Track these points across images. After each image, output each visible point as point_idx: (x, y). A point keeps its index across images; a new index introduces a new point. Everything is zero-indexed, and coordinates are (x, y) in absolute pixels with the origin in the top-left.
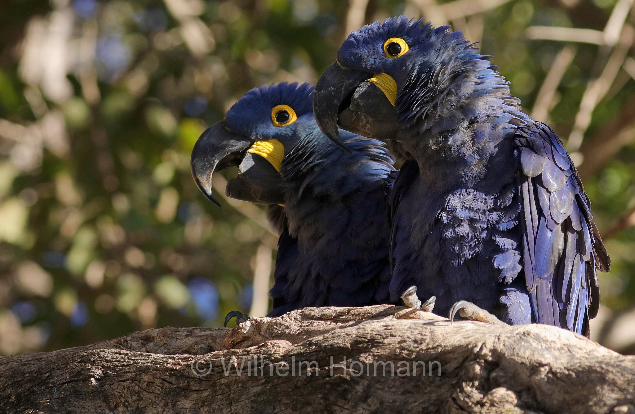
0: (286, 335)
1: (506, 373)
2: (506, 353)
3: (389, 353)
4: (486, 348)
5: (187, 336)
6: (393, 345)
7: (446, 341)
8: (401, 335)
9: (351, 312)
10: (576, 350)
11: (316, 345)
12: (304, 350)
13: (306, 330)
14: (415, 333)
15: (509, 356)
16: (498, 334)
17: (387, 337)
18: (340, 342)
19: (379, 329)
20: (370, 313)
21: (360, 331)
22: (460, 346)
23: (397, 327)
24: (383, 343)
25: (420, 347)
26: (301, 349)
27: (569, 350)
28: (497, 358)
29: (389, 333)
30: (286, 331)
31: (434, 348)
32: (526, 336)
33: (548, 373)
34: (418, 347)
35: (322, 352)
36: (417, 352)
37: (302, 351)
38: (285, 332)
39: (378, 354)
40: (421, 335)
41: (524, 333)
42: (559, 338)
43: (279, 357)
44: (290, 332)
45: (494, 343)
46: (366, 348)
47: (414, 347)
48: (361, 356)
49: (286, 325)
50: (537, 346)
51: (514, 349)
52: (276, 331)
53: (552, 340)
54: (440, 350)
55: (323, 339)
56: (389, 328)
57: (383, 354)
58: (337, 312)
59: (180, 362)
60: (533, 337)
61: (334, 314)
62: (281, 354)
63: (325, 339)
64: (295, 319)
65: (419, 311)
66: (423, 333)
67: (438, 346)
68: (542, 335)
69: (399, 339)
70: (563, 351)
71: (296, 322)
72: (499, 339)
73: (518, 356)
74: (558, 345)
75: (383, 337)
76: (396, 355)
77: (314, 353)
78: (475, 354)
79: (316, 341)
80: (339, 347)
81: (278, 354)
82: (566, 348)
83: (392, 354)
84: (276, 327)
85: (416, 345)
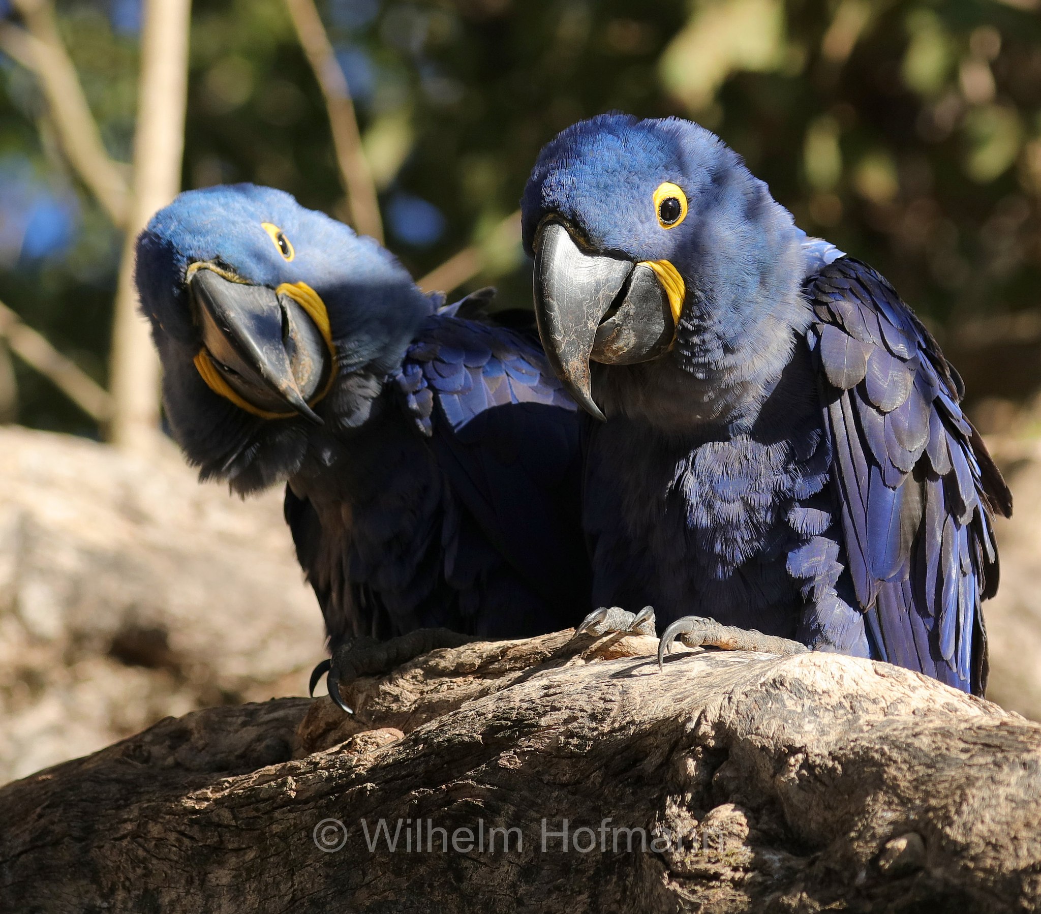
0: (394, 714)
1: (737, 770)
2: (739, 730)
3: (549, 745)
4: (706, 721)
5: (244, 724)
6: (555, 729)
7: (643, 712)
8: (569, 706)
9: (508, 652)
10: (866, 705)
11: (425, 741)
12: (404, 755)
13: (426, 701)
14: (594, 698)
15: (742, 735)
16: (730, 690)
17: (545, 713)
18: (463, 732)
19: (534, 696)
20: (539, 653)
21: (502, 704)
22: (666, 720)
23: (565, 689)
24: (537, 726)
25: (600, 728)
26: (400, 753)
27: (851, 708)
28: (725, 741)
29: (550, 704)
30: (394, 706)
31: (622, 728)
32: (778, 688)
33: (801, 767)
34: (596, 729)
35: (433, 756)
36: (595, 739)
37: (401, 757)
38: (392, 710)
39: (529, 749)
40: (605, 701)
41: (774, 680)
42: (839, 681)
43: (363, 772)
44: (400, 708)
45: (721, 709)
46: (510, 738)
47: (589, 728)
48: (501, 758)
49: (395, 694)
50: (793, 708)
51: (753, 718)
52: (378, 707)
53: (825, 689)
54: (632, 732)
55: (437, 729)
56: (552, 691)
57: (537, 750)
58: (484, 656)
59: (207, 793)
60: (789, 688)
61: (478, 662)
62: (369, 765)
63: (441, 729)
64: (413, 678)
65: (626, 637)
66: (608, 697)
67: (628, 723)
68: (807, 682)
69: (564, 714)
70: (842, 712)
71: (414, 684)
72: (730, 698)
73: (757, 734)
74: (834, 701)
75: (539, 713)
76: (559, 749)
77: (422, 759)
78: (689, 735)
79: (425, 734)
80: (463, 743)
81: (363, 765)
82: (847, 705)
83: (552, 748)
84: (377, 700)
85: (594, 725)
